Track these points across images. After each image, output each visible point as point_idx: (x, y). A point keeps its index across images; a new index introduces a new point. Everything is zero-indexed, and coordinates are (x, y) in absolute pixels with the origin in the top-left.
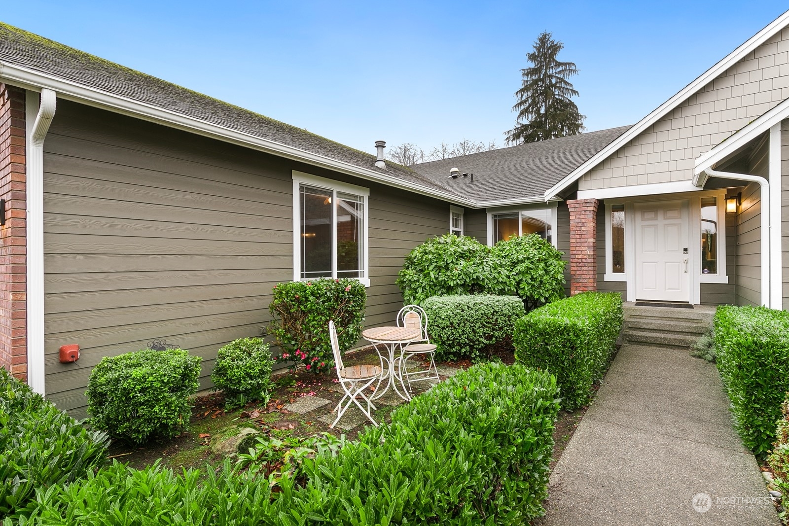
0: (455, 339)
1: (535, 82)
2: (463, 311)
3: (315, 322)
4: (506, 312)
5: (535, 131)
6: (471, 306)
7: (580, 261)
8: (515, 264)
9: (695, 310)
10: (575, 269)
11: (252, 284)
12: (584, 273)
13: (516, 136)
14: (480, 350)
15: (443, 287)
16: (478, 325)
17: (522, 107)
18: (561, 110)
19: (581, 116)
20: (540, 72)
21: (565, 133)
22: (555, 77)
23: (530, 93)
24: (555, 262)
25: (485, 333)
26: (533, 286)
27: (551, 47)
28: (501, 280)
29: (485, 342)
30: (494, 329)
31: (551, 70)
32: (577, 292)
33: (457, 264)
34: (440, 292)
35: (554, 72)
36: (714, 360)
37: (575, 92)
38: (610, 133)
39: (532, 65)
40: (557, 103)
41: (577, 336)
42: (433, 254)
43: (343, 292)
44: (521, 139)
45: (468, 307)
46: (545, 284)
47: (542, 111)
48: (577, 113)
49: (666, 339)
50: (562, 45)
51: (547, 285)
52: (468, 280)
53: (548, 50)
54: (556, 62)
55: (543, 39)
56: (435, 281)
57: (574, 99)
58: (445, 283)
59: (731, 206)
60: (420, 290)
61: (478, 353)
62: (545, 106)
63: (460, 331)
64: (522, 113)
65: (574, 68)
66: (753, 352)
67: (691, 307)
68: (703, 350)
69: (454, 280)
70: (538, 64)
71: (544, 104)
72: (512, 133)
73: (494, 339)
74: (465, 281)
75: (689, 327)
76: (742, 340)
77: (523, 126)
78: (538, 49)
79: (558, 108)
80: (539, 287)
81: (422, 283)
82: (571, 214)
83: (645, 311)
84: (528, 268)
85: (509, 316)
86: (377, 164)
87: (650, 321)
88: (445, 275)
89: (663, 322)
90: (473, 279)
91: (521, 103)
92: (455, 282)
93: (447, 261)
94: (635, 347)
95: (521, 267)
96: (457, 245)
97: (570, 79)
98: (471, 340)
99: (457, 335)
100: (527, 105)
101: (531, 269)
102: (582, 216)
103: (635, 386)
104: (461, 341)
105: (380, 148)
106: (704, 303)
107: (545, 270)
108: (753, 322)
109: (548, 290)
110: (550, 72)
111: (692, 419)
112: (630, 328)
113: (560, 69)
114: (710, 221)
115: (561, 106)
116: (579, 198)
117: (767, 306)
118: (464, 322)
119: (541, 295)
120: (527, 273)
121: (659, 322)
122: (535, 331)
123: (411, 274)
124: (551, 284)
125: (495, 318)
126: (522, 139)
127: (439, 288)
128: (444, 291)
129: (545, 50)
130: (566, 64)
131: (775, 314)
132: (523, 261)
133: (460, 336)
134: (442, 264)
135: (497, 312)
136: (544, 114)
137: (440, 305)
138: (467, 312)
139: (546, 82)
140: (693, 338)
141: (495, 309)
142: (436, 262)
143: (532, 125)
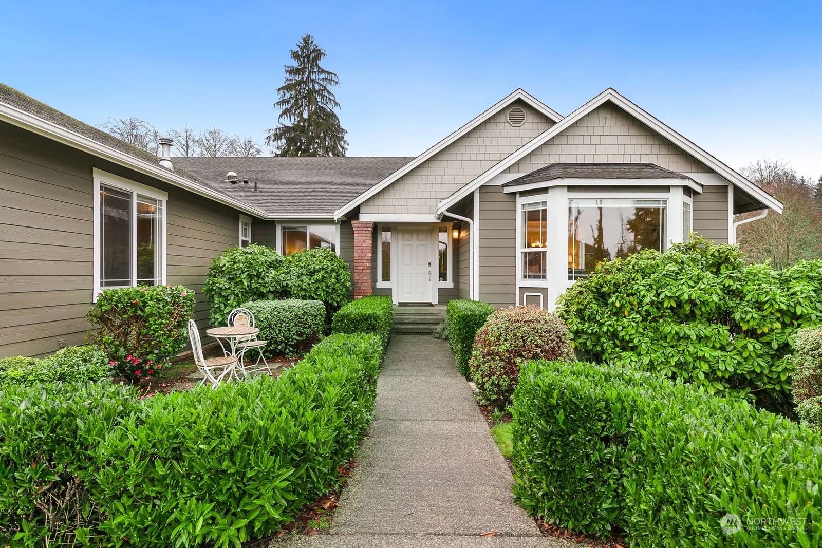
0: (272, 338)
1: (299, 83)
2: (279, 313)
3: (156, 326)
4: (313, 313)
5: (298, 135)
6: (286, 308)
7: (361, 271)
8: (312, 273)
9: (436, 308)
10: (358, 278)
11: (51, 292)
12: (364, 281)
13: (277, 137)
14: (293, 346)
15: (255, 294)
16: (292, 324)
17: (285, 107)
18: (324, 120)
19: (342, 129)
20: (303, 74)
21: (327, 143)
22: (318, 83)
23: (293, 93)
24: (344, 272)
25: (297, 331)
26: (328, 292)
27: (314, 51)
28: (304, 287)
29: (298, 338)
30: (304, 328)
31: (314, 74)
32: (360, 297)
33: (267, 272)
34: (251, 299)
35: (317, 78)
36: (446, 339)
37: (337, 103)
38: (376, 161)
39: (295, 64)
40: (320, 111)
41: (376, 321)
42: (244, 264)
43: (178, 297)
44: (282, 140)
45: (284, 310)
46: (337, 290)
47: (305, 115)
48: (339, 126)
49: (419, 328)
50: (325, 53)
51: (339, 291)
52: (279, 287)
53: (311, 53)
54: (319, 68)
55: (307, 40)
56: (247, 289)
57: (336, 110)
58: (257, 290)
59: (456, 234)
60: (232, 297)
61: (291, 349)
62: (308, 111)
63: (277, 330)
64: (285, 113)
65: (336, 80)
66: (465, 320)
67: (433, 305)
68: (440, 333)
69: (267, 287)
70: (301, 65)
71: (306, 108)
72: (273, 132)
73: (304, 336)
74: (276, 288)
75: (432, 319)
76: (460, 314)
77: (286, 127)
78: (302, 49)
79: (320, 116)
80: (332, 293)
81: (234, 290)
82: (355, 232)
83: (405, 310)
84: (323, 277)
85: (316, 316)
86: (161, 163)
87: (409, 317)
88: (258, 283)
89: (417, 317)
90: (283, 286)
91: (283, 102)
92: (268, 289)
93: (258, 270)
94: (400, 336)
95: (318, 276)
96: (266, 256)
97: (333, 89)
98: (286, 338)
99: (275, 334)
100: (290, 105)
101: (326, 277)
102: (363, 235)
103: (405, 357)
104: (278, 339)
105: (166, 147)
106: (440, 303)
107: (337, 279)
108: (465, 306)
109: (339, 296)
110: (313, 77)
111: (437, 368)
112: (396, 323)
113: (323, 76)
114: (443, 243)
115: (324, 115)
116: (360, 220)
117: (472, 299)
118: (280, 323)
119: (334, 300)
120: (323, 281)
121: (414, 317)
122: (349, 320)
123: (221, 282)
124: (342, 290)
125: (305, 318)
126: (284, 141)
127: (250, 295)
128: (255, 297)
129: (308, 51)
130: (329, 73)
131: (475, 302)
132: (319, 271)
133: (277, 335)
134: (254, 272)
135: (306, 313)
136: (307, 119)
137: (259, 309)
138: (283, 314)
139: (309, 86)
140: (435, 326)
141: (305, 310)
142: (248, 271)
143: (294, 128)
